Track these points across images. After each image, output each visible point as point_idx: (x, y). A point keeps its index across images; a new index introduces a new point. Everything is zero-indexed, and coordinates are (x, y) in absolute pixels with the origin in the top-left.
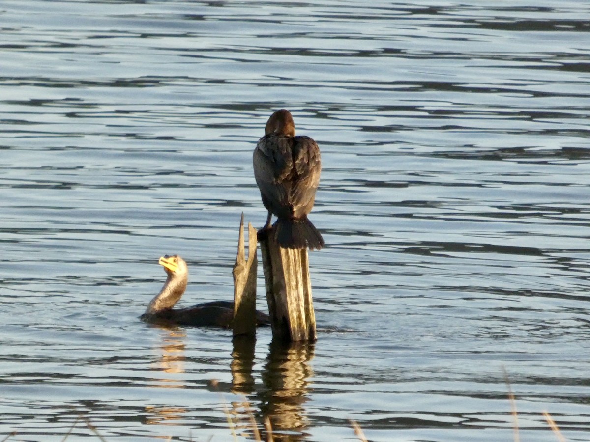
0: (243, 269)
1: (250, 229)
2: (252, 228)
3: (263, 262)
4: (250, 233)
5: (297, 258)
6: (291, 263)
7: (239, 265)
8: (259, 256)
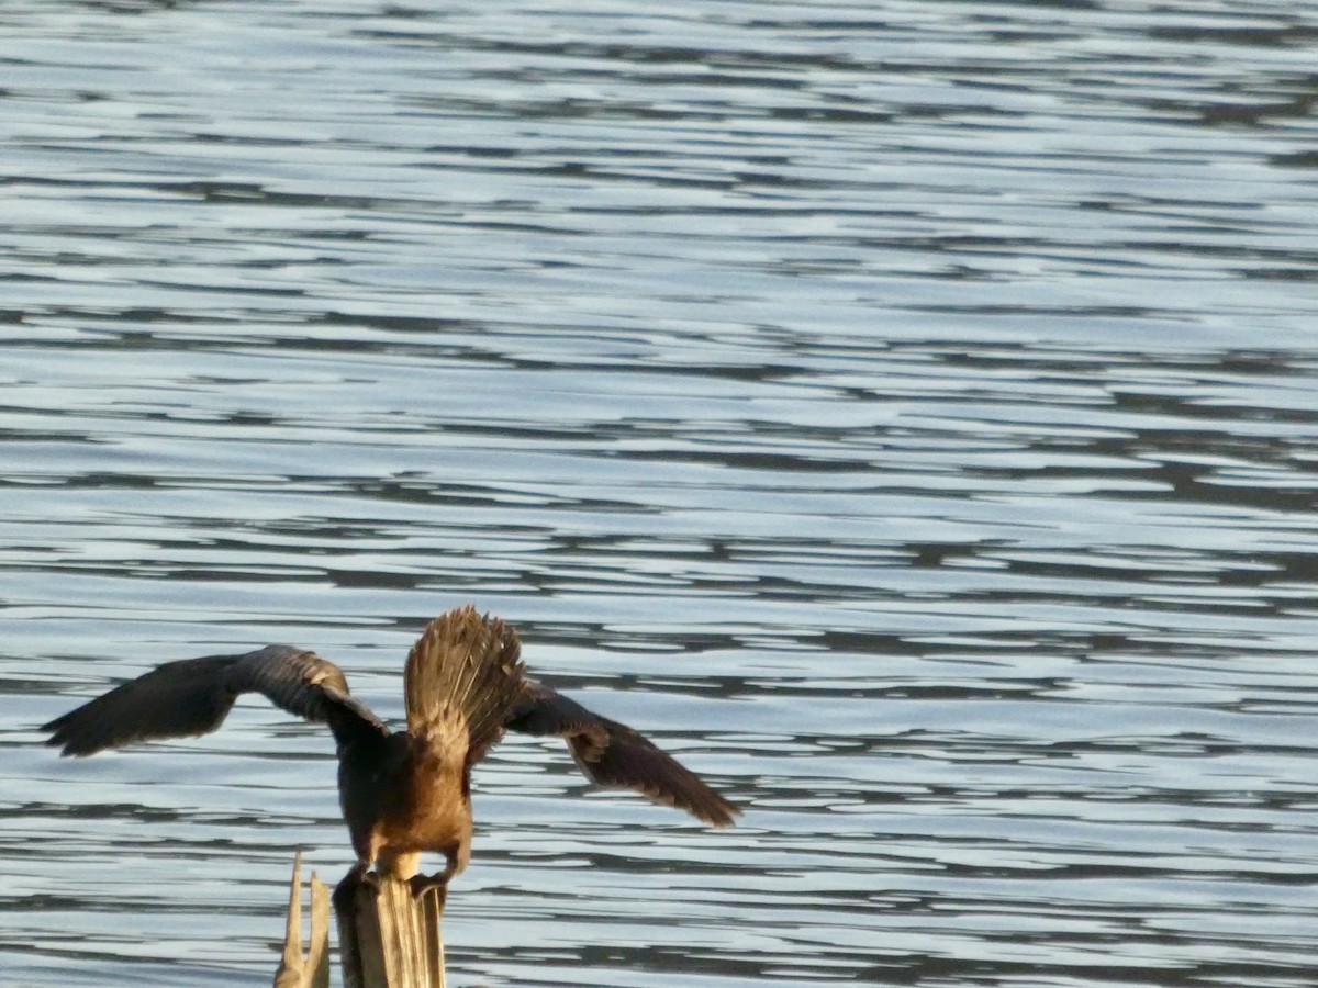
0: (297, 978)
1: (314, 889)
2: (320, 886)
3: (343, 963)
4: (315, 895)
5: (419, 955)
6: (405, 967)
7: (290, 969)
8: (334, 951)
